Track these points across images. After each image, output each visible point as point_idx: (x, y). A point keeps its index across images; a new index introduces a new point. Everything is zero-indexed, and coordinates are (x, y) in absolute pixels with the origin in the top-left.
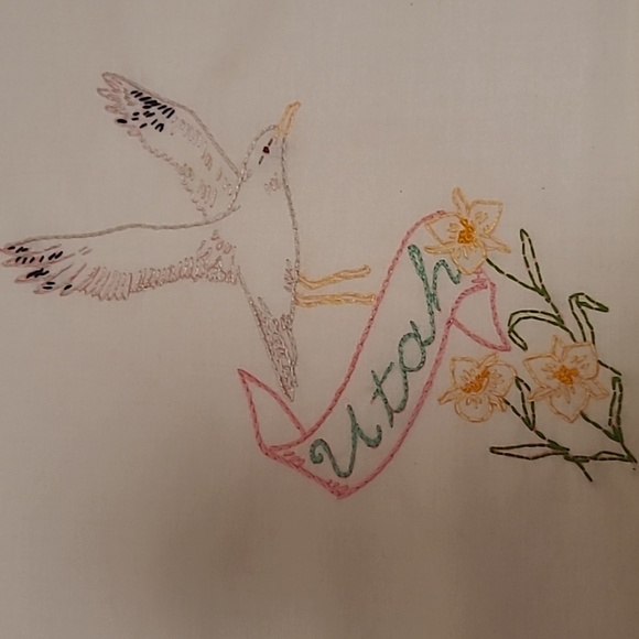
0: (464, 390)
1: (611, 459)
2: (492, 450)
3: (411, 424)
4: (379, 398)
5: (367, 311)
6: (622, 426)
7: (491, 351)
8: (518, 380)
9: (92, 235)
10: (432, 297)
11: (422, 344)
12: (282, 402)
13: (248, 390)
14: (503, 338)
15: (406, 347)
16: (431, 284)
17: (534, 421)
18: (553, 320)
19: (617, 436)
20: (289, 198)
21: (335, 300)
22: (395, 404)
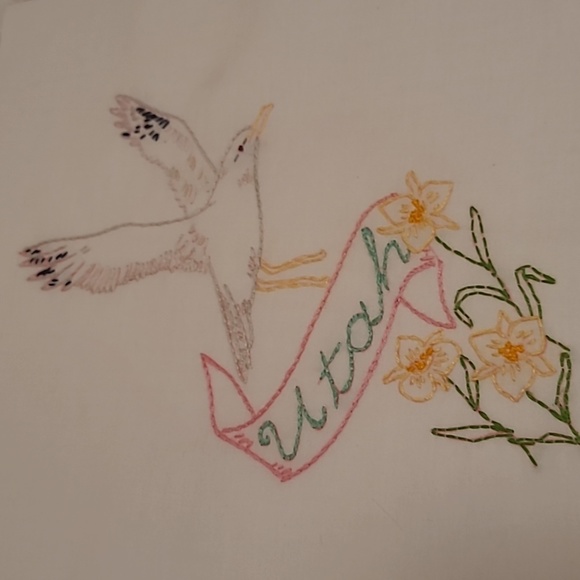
0: (408, 369)
1: (557, 441)
2: (434, 431)
3: (355, 405)
4: (326, 379)
5: (320, 293)
6: (569, 405)
7: (436, 329)
8: (463, 359)
9: (92, 236)
10: (381, 277)
11: (370, 324)
12: (237, 385)
13: (208, 373)
14: (449, 316)
15: (354, 328)
16: (381, 264)
17: (478, 400)
18: (499, 294)
19: (565, 417)
20: (257, 190)
21: (293, 284)
22: (340, 385)
